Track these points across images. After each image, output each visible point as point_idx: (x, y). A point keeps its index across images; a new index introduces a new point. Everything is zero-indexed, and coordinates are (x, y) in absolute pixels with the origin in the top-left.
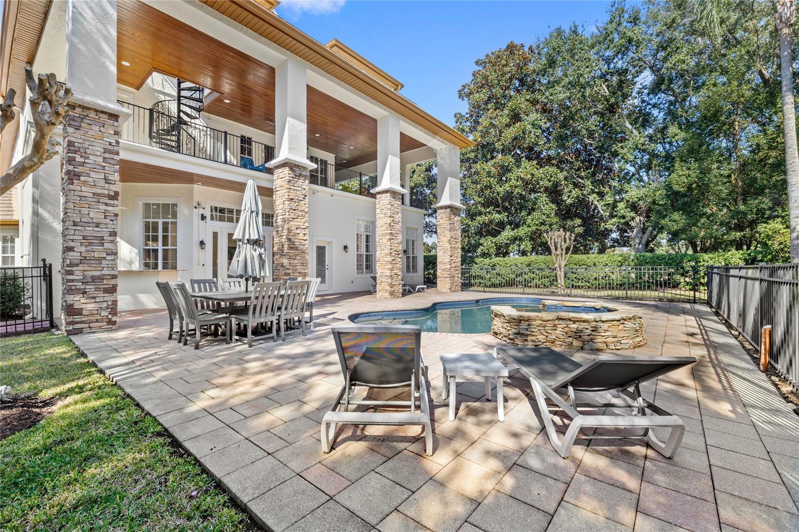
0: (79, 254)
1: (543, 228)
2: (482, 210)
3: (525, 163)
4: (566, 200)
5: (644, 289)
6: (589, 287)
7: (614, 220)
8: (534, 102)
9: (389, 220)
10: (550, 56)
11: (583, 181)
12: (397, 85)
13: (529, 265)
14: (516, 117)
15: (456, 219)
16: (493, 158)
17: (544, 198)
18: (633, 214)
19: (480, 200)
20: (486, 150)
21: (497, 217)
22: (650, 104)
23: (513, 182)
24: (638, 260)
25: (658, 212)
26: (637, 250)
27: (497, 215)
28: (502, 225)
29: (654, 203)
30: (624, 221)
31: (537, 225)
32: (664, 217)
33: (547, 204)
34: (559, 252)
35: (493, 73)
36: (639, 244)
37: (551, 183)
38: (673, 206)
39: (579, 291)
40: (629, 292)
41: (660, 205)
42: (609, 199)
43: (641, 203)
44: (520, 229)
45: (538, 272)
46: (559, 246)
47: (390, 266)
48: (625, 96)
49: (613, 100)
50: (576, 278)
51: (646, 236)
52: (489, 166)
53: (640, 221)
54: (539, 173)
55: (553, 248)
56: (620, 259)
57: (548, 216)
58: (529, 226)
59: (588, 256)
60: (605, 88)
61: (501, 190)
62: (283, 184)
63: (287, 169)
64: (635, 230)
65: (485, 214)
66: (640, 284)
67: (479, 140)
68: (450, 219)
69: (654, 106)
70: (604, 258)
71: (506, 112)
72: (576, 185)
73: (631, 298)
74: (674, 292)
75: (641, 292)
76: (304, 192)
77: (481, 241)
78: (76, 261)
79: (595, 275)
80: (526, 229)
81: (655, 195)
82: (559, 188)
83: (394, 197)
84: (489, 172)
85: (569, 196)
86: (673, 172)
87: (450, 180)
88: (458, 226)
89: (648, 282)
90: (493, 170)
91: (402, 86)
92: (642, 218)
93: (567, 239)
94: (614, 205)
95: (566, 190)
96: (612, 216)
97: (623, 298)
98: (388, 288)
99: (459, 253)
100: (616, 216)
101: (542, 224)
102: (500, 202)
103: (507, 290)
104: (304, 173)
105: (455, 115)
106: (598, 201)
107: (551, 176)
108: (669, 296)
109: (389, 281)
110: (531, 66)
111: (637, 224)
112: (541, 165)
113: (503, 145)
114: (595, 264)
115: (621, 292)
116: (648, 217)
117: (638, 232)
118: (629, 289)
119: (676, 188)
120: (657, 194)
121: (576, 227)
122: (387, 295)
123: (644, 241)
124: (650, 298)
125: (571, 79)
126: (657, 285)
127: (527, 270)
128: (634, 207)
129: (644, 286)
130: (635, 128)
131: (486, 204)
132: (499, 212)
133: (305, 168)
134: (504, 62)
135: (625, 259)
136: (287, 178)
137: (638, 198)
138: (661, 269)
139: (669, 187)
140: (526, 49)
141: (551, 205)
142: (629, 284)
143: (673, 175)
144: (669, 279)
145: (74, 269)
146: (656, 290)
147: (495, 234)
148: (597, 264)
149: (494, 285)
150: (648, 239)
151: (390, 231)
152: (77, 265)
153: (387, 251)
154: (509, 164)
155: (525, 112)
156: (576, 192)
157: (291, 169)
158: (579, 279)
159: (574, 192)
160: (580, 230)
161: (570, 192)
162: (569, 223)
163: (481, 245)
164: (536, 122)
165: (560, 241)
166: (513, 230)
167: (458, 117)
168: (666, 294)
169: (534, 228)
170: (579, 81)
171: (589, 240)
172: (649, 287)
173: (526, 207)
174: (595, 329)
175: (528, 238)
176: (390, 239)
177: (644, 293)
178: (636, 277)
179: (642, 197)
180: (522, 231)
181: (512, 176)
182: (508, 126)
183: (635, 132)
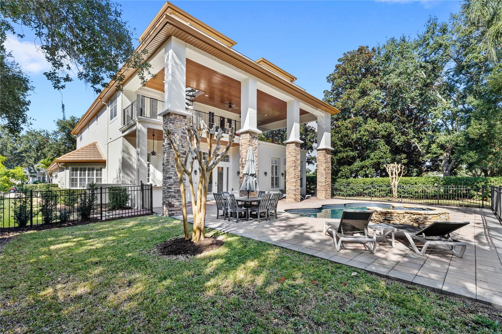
0: (173, 180)
1: (381, 161)
2: (342, 149)
3: (370, 120)
4: (396, 143)
5: (450, 199)
6: (411, 197)
7: (429, 155)
8: (375, 83)
9: (294, 159)
10: (387, 55)
11: (407, 130)
12: (293, 79)
13: (372, 183)
14: (364, 93)
15: (328, 156)
16: (349, 117)
17: (382, 142)
18: (441, 152)
19: (340, 143)
20: (345, 112)
21: (352, 154)
22: (454, 81)
23: (362, 133)
24: (445, 180)
25: (460, 151)
26: (445, 174)
27: (351, 153)
28: (354, 158)
29: (457, 145)
30: (436, 155)
31: (377, 159)
32: (463, 154)
33: (384, 146)
34: (394, 176)
35: (349, 66)
36: (446, 170)
37: (387, 133)
38: (469, 147)
39: (405, 199)
40: (440, 201)
41: (461, 146)
42: (425, 142)
43: (448, 144)
44: (366, 161)
45: (378, 187)
46: (394, 173)
47: (294, 184)
48: (437, 76)
49: (429, 81)
50: (403, 191)
51: (451, 165)
52: (347, 123)
53: (447, 156)
54: (380, 127)
55: (390, 174)
56: (433, 180)
57: (385, 153)
58: (372, 159)
59: (411, 178)
60: (424, 74)
61: (354, 136)
62: (246, 142)
63: (249, 134)
64: (443, 162)
65: (344, 152)
66: (447, 196)
67: (340, 107)
68: (325, 157)
69: (457, 82)
70: (422, 179)
71: (357, 89)
72: (403, 133)
73: (441, 205)
74: (469, 201)
75: (447, 201)
76: (255, 146)
77: (341, 169)
78: (173, 183)
79: (416, 190)
80: (371, 161)
81: (457, 140)
82: (392, 135)
83: (297, 146)
84: (346, 127)
85: (399, 140)
86: (470, 126)
87: (325, 133)
88: (329, 160)
89: (453, 195)
90: (350, 125)
91: (296, 79)
92: (448, 154)
93: (399, 168)
94: (429, 146)
95: (396, 137)
96: (428, 153)
97: (436, 204)
98: (293, 196)
99: (330, 176)
100: (430, 153)
101: (380, 158)
102: (353, 144)
103: (359, 198)
104: (256, 136)
105: (324, 92)
106: (418, 143)
107: (387, 129)
108: (466, 203)
109: (294, 192)
110: (374, 61)
111: (445, 157)
112: (380, 121)
113: (356, 110)
114: (416, 183)
115: (434, 201)
116: (452, 153)
117: (445, 163)
118: (440, 199)
119: (471, 136)
120: (459, 140)
121: (403, 159)
122: (293, 200)
123: (449, 168)
124: (454, 205)
125: (402, 70)
126: (458, 196)
127: (370, 186)
128: (442, 147)
129: (450, 197)
130: (444, 97)
131: (345, 146)
132: (352, 151)
133: (256, 133)
134: (356, 60)
135: (437, 180)
136: (248, 139)
137: (445, 141)
138: (461, 187)
139: (466, 135)
140: (370, 49)
141: (387, 146)
142: (440, 195)
143: (470, 128)
144: (467, 193)
145: (172, 186)
146: (458, 200)
147: (350, 164)
148: (418, 183)
149: (349, 196)
150: (452, 167)
151: (294, 165)
152: (172, 185)
153: (293, 176)
154: (360, 121)
155: (370, 89)
156: (403, 138)
157: (250, 134)
158: (405, 193)
159: (402, 138)
160: (405, 161)
161: (400, 138)
162: (398, 157)
163: (341, 170)
164: (377, 96)
165: (394, 169)
166: (361, 161)
167: (326, 93)
168: (464, 202)
169: (375, 160)
170: (406, 72)
171: (411, 167)
172: (453, 198)
173: (370, 147)
174: (426, 218)
175: (371, 167)
176: (295, 169)
177: (450, 201)
178: (444, 191)
179: (448, 141)
180: (367, 162)
181: (362, 129)
182: (359, 98)
183: (444, 100)
